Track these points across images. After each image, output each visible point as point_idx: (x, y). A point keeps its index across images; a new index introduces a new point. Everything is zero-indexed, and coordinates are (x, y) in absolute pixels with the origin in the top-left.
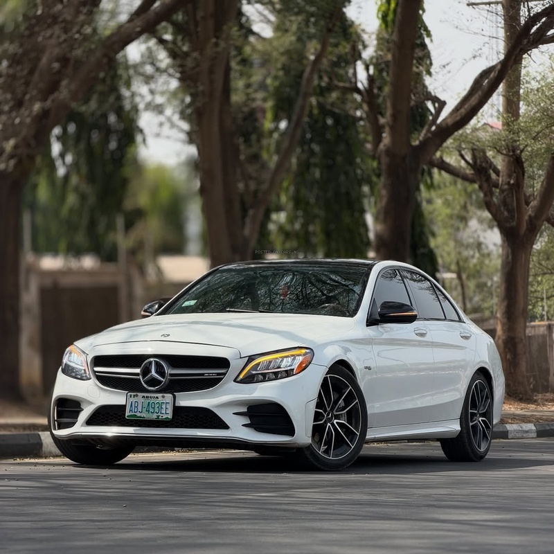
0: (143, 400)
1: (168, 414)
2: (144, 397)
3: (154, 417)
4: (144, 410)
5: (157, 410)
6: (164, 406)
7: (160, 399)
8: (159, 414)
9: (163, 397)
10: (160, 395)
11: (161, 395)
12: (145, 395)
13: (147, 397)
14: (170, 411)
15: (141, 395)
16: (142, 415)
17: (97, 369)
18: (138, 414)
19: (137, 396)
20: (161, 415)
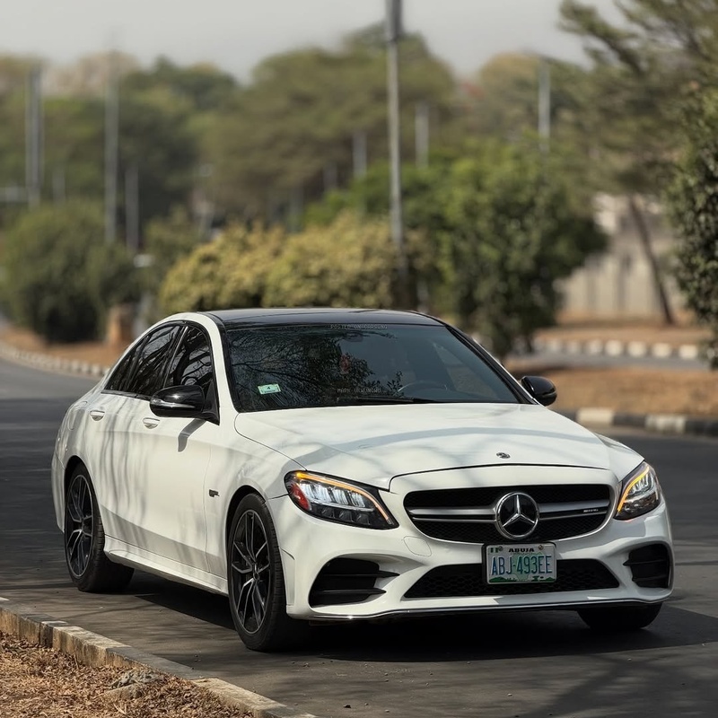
0: (510, 555)
1: (551, 573)
2: (511, 550)
3: (530, 578)
4: (515, 569)
5: (533, 568)
6: (543, 562)
7: (537, 551)
8: (537, 574)
9: (541, 548)
10: (535, 546)
11: (538, 545)
12: (514, 547)
13: (517, 550)
14: (553, 568)
15: (506, 547)
16: (512, 577)
17: (414, 512)
18: (506, 577)
19: (501, 549)
20: (541, 575)
